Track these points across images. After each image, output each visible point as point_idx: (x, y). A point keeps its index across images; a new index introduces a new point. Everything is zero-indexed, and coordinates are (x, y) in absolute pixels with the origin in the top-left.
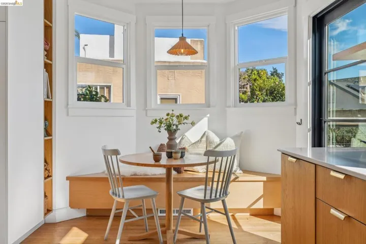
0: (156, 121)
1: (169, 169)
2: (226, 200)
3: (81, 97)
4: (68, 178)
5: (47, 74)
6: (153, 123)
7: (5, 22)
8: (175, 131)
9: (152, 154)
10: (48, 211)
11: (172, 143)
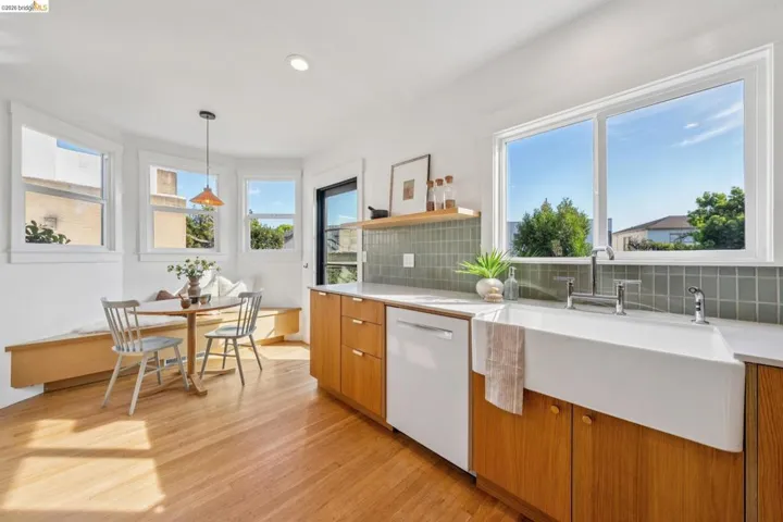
0: (173, 268)
1: (192, 315)
4: (7, 349)
8: (200, 277)
11: (196, 288)
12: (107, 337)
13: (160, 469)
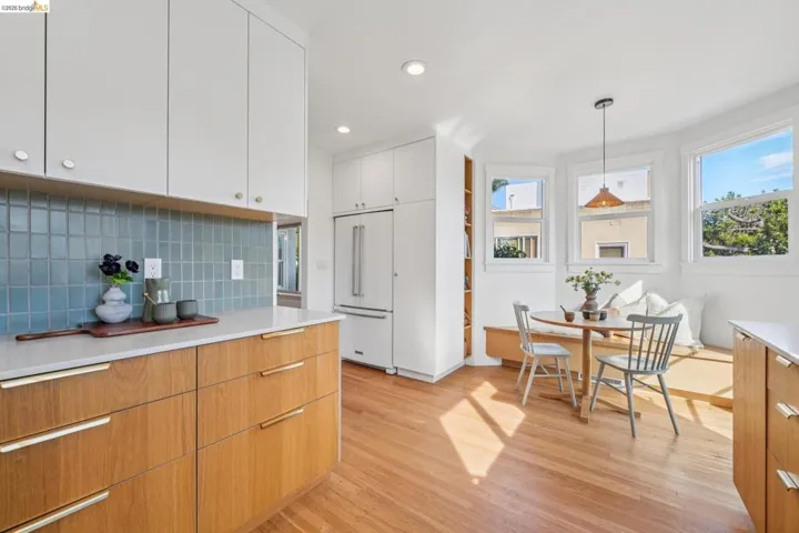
0: (572, 279)
1: (586, 331)
2: (664, 376)
3: (499, 254)
4: (485, 328)
5: (467, 236)
6: (568, 281)
7: (434, 200)
8: (595, 290)
9: (563, 313)
10: (468, 353)
11: (592, 303)
12: (516, 333)
13: (502, 456)
